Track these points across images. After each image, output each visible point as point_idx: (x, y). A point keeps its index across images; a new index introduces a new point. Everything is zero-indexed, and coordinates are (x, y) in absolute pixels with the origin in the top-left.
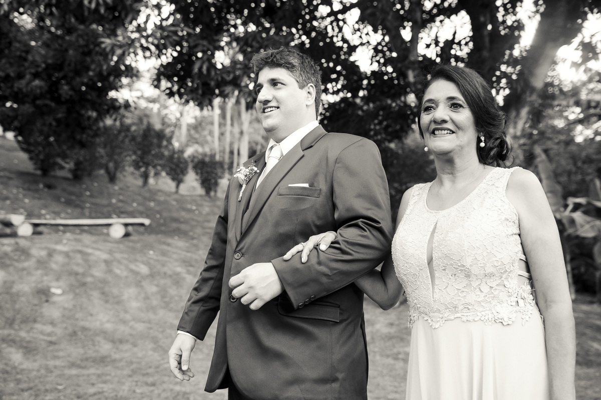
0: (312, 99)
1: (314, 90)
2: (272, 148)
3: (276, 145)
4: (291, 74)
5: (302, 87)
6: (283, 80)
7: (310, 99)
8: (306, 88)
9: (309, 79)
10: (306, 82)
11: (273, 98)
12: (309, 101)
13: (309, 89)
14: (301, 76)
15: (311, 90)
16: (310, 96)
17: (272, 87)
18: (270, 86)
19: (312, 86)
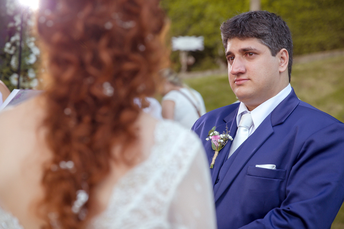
0: (286, 63)
1: (287, 55)
3: (246, 112)
4: (263, 42)
5: (274, 54)
6: (255, 50)
7: (283, 64)
8: (279, 54)
9: (281, 44)
11: (246, 70)
12: (282, 67)
13: (282, 54)
14: (273, 42)
15: (284, 55)
16: (283, 61)
17: (244, 56)
18: (242, 56)
19: (284, 51)
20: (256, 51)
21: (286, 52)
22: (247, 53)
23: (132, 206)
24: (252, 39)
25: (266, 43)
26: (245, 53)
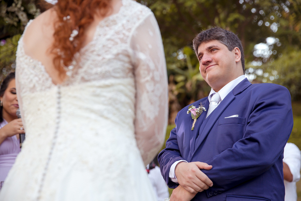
0: (239, 57)
1: (239, 52)
2: (212, 95)
3: (214, 93)
4: (222, 42)
5: (231, 50)
6: (217, 46)
7: (237, 57)
8: (234, 50)
9: (234, 44)
10: (232, 46)
11: (212, 60)
12: (237, 59)
13: (236, 51)
14: (229, 42)
15: (237, 51)
16: (237, 56)
17: (210, 53)
18: (209, 53)
19: (237, 49)
20: (217, 48)
21: (239, 50)
22: (211, 50)
23: (108, 37)
24: (214, 41)
25: (223, 43)
26: (210, 50)
